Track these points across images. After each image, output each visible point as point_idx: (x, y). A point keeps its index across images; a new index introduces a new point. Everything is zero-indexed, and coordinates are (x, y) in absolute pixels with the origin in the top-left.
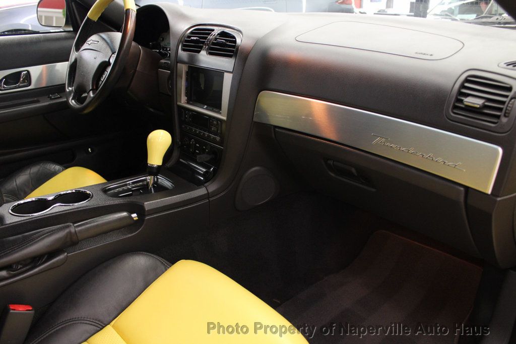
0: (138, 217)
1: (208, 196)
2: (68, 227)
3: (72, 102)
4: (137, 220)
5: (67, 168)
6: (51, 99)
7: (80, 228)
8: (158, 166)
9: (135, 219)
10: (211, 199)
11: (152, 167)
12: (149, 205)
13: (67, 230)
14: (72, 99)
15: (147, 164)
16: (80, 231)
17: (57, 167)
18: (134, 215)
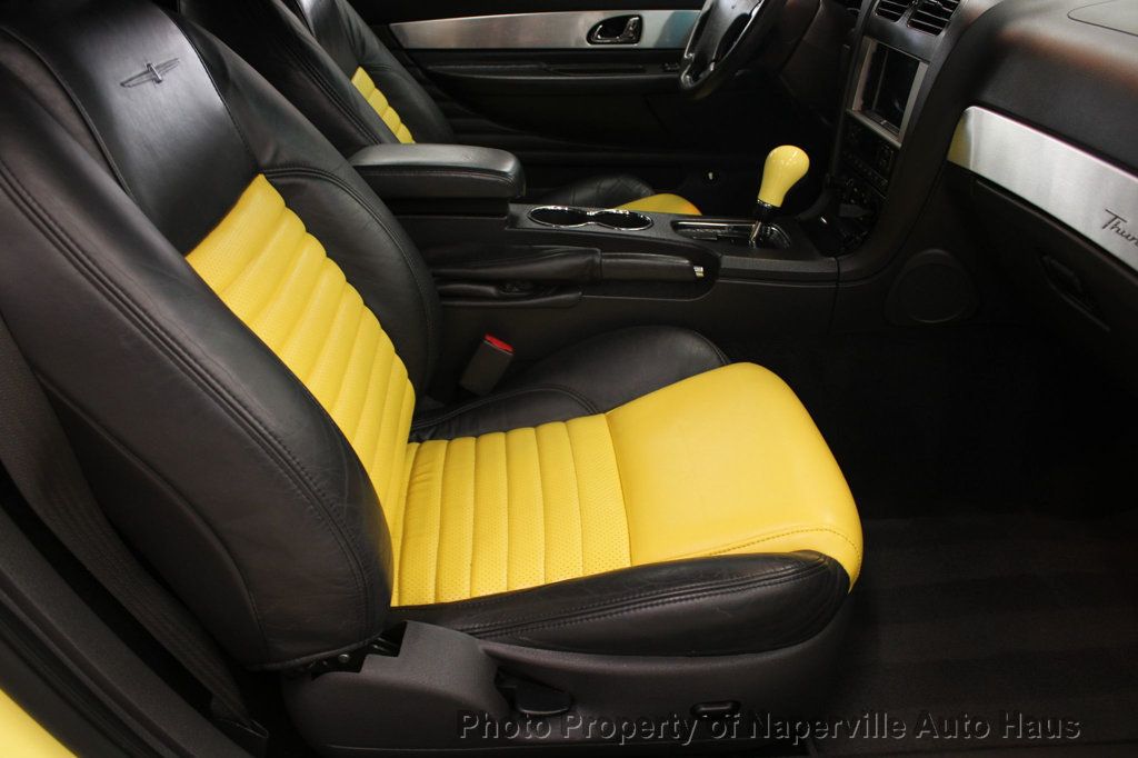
0: (704, 272)
1: (837, 278)
2: (594, 253)
3: (685, 78)
4: (701, 278)
5: (657, 193)
6: (666, 71)
7: (608, 261)
8: (774, 208)
9: (698, 274)
10: (841, 285)
11: (761, 206)
12: (729, 261)
13: (589, 258)
14: (687, 74)
15: (757, 199)
16: (608, 266)
17: (645, 190)
18: (699, 271)
